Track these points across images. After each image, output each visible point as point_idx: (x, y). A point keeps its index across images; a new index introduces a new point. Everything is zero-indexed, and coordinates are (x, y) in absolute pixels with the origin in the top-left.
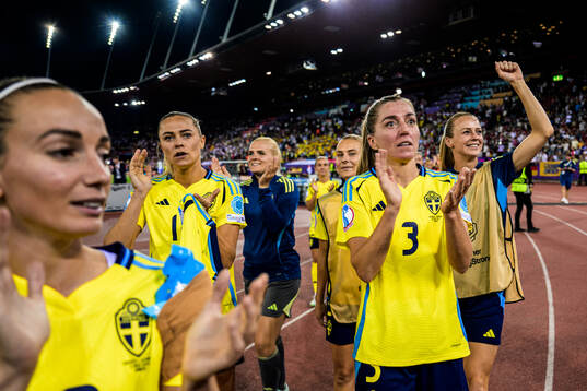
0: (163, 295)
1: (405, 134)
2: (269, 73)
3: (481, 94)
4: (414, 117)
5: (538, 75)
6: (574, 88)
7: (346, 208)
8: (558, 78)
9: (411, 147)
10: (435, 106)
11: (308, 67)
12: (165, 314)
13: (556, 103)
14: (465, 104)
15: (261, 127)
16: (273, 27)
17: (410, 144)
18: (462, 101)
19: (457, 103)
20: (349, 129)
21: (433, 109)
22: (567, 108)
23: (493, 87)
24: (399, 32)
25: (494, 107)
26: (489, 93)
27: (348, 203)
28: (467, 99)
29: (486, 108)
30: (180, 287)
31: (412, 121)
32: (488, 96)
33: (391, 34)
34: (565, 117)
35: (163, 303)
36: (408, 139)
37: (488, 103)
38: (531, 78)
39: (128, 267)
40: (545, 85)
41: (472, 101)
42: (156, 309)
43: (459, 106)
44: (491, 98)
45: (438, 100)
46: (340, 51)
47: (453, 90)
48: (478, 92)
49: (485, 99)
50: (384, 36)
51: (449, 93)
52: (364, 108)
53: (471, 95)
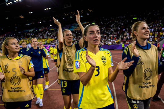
1: (96, 37)
2: (7, 18)
3: (74, 27)
4: (99, 31)
5: (88, 22)
7: (77, 62)
9: (98, 41)
11: (21, 17)
15: (5, 35)
16: (9, 4)
17: (98, 40)
20: (36, 36)
23: (77, 25)
24: (50, 9)
25: (78, 31)
26: (76, 27)
27: (78, 60)
28: (70, 28)
29: (76, 31)
31: (99, 33)
33: (47, 9)
36: (97, 38)
41: (72, 29)
44: (77, 28)
46: (32, 13)
47: (66, 26)
48: (73, 26)
49: (75, 28)
50: (45, 9)
52: (40, 30)
53: (72, 27)
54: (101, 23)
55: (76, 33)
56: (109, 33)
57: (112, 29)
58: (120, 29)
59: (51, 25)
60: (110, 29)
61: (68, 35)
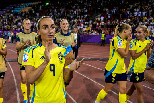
0: (65, 53)
5: (40, 2)
6: (53, 7)
8: (47, 4)
10: (4, 11)
12: (66, 57)
13: (47, 12)
14: (14, 11)
18: (13, 9)
19: (12, 10)
22: (51, 14)
23: (25, 5)
25: (25, 12)
26: (23, 7)
28: (15, 9)
29: (22, 13)
30: (68, 52)
32: (23, 8)
35: (65, 55)
37: (23, 11)
38: (38, 3)
39: (60, 47)
40: (43, 6)
41: (17, 9)
42: (65, 56)
43: (12, 11)
44: (24, 9)
45: (5, 9)
47: (10, 6)
49: (22, 9)
51: (9, 7)
54: (59, 3)
55: (23, 16)
56: (72, 17)
57: (75, 12)
58: (87, 11)
60: (72, 11)
61: (26, 24)
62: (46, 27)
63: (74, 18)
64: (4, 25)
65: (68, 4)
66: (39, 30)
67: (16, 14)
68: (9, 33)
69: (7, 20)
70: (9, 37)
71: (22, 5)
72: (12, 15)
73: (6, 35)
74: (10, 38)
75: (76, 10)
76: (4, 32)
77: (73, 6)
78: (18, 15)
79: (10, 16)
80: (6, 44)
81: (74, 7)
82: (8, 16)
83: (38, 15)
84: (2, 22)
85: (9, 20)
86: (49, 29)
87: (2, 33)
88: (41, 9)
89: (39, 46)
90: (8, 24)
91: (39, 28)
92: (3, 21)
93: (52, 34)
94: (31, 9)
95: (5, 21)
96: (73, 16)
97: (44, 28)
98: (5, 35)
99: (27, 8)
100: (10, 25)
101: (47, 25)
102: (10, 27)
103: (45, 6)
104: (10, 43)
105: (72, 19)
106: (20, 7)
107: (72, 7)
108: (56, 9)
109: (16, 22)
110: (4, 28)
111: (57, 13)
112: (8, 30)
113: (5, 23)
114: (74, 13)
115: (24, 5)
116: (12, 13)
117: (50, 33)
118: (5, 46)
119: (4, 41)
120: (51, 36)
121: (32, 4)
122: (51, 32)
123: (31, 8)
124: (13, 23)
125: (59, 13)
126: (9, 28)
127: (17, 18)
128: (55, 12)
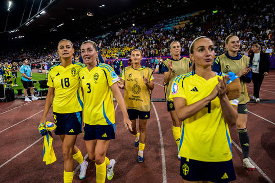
2: (73, 20)
5: (204, 11)
6: (225, 16)
8: (215, 12)
10: (150, 30)
11: (89, 15)
14: (165, 28)
18: (163, 27)
21: (149, 32)
22: (222, 26)
23: (180, 19)
25: (180, 28)
26: (178, 22)
28: (166, 26)
29: (175, 30)
32: (177, 24)
34: (220, 31)
37: (177, 27)
38: (200, 13)
39: (220, 76)
41: (169, 26)
43: (162, 29)
44: (179, 24)
45: (152, 27)
46: (103, 6)
47: (159, 22)
49: (175, 25)
51: (157, 24)
52: (117, 34)
53: (168, 24)
54: (235, 7)
55: (177, 34)
56: (260, 27)
57: (267, 17)
59: (134, 25)
60: (261, 16)
61: (174, 47)
62: (202, 49)
63: (264, 29)
64: (150, 49)
65: (252, 6)
66: (192, 55)
67: (166, 33)
68: (157, 60)
69: (154, 42)
70: (156, 65)
71: (176, 19)
72: (161, 34)
73: (152, 62)
74: (158, 67)
75: (270, 14)
76: (150, 59)
77: (263, 9)
78: (170, 34)
79: (158, 36)
80: (153, 76)
81: (265, 9)
82: (156, 36)
83: (199, 30)
84: (148, 46)
85: (157, 42)
86: (206, 51)
87: (147, 60)
88: (204, 21)
89: (192, 76)
90: (156, 47)
91: (192, 52)
92: (149, 44)
93: (210, 57)
94: (189, 23)
95: (152, 44)
96: (262, 25)
97: (199, 51)
98: (150, 62)
99: (184, 22)
100: (159, 49)
101: (203, 47)
102: (159, 52)
103: (210, 16)
104: (157, 73)
105: (261, 29)
106: (173, 23)
107: (260, 11)
108: (230, 17)
109: (167, 43)
110: (150, 53)
111: (233, 24)
112: (155, 56)
113: (152, 47)
114: (266, 20)
115: (178, 19)
116: (162, 32)
117: (207, 56)
118: (152, 78)
119: (151, 71)
120: (208, 60)
121: (191, 15)
122: (208, 54)
123: (189, 21)
124: (162, 45)
125: (235, 24)
126: (157, 53)
127: (168, 38)
128: (229, 23)
